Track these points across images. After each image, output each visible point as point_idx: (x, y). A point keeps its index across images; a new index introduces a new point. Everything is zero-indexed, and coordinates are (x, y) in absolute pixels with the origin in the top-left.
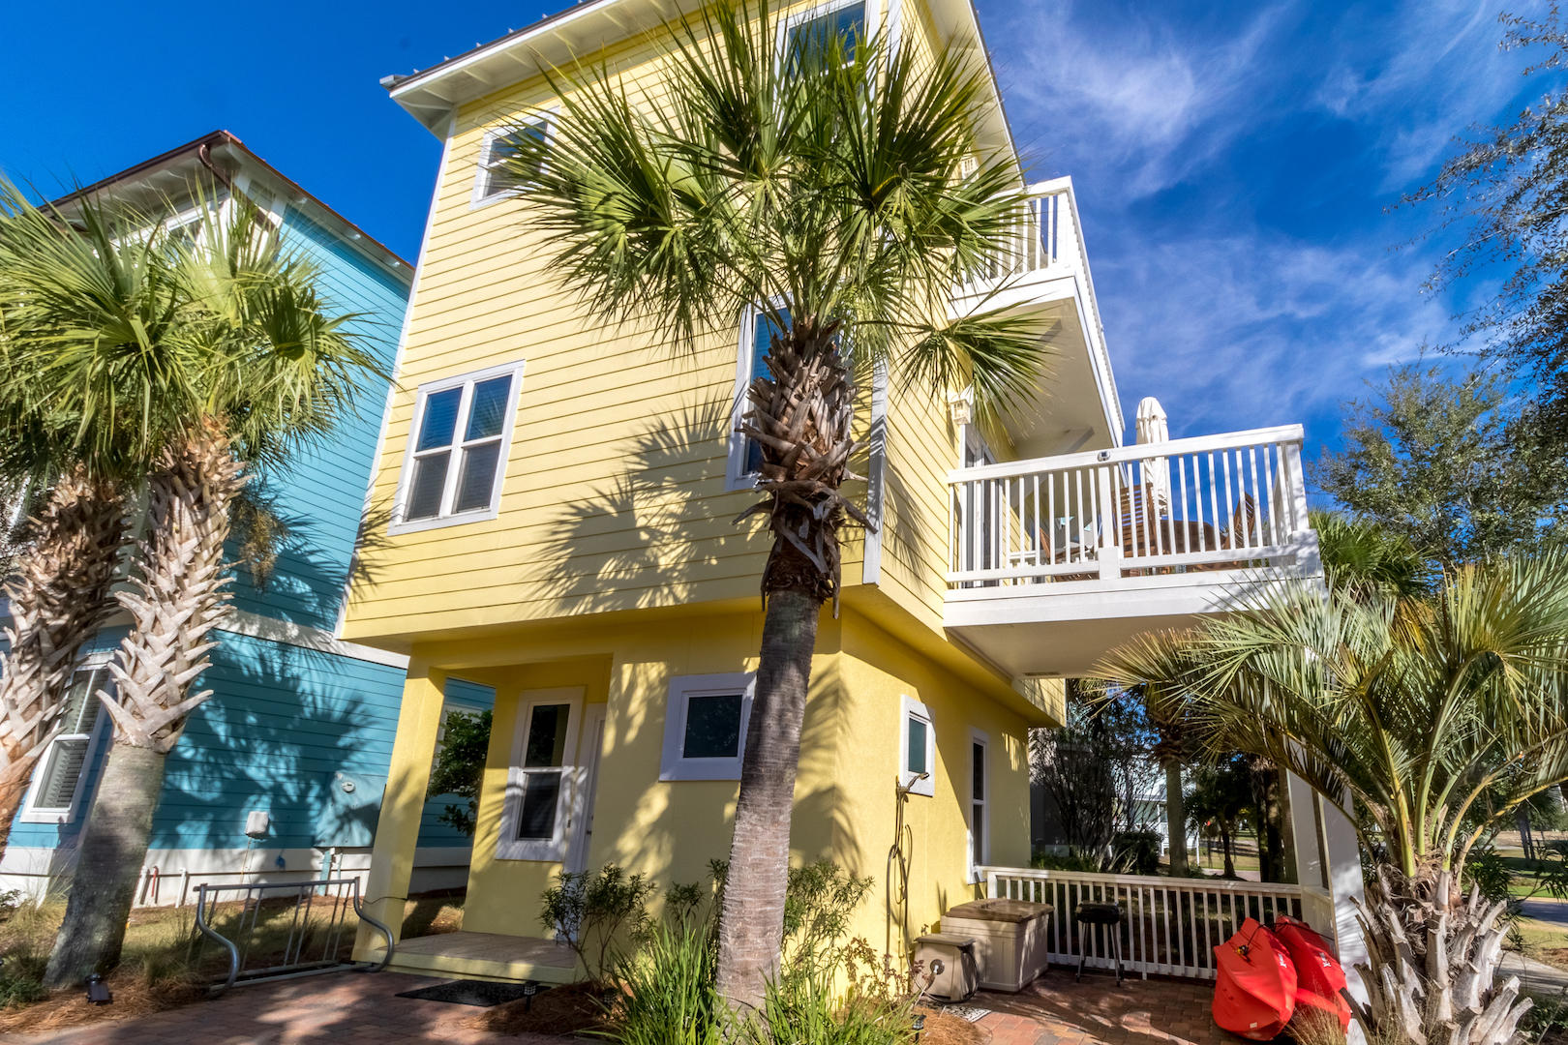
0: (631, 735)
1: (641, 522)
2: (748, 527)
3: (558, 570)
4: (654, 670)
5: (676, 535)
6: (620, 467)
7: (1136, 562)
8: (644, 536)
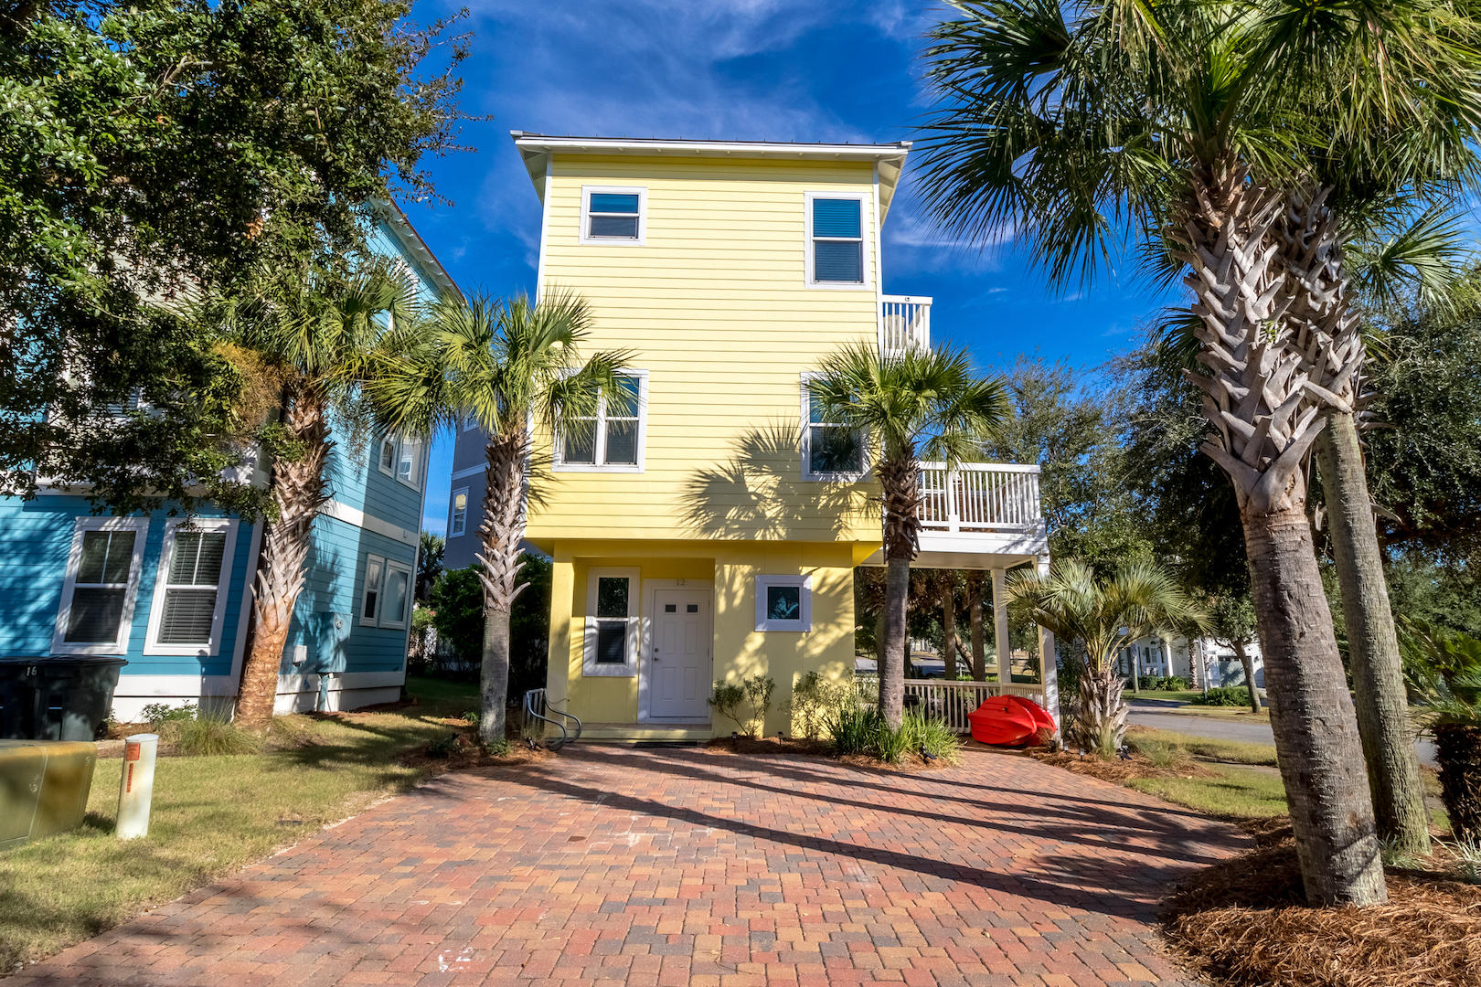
0: (737, 602)
1: (751, 489)
2: (817, 502)
3: (698, 510)
4: (746, 569)
5: (774, 500)
6: (733, 455)
7: (965, 524)
8: (754, 498)
